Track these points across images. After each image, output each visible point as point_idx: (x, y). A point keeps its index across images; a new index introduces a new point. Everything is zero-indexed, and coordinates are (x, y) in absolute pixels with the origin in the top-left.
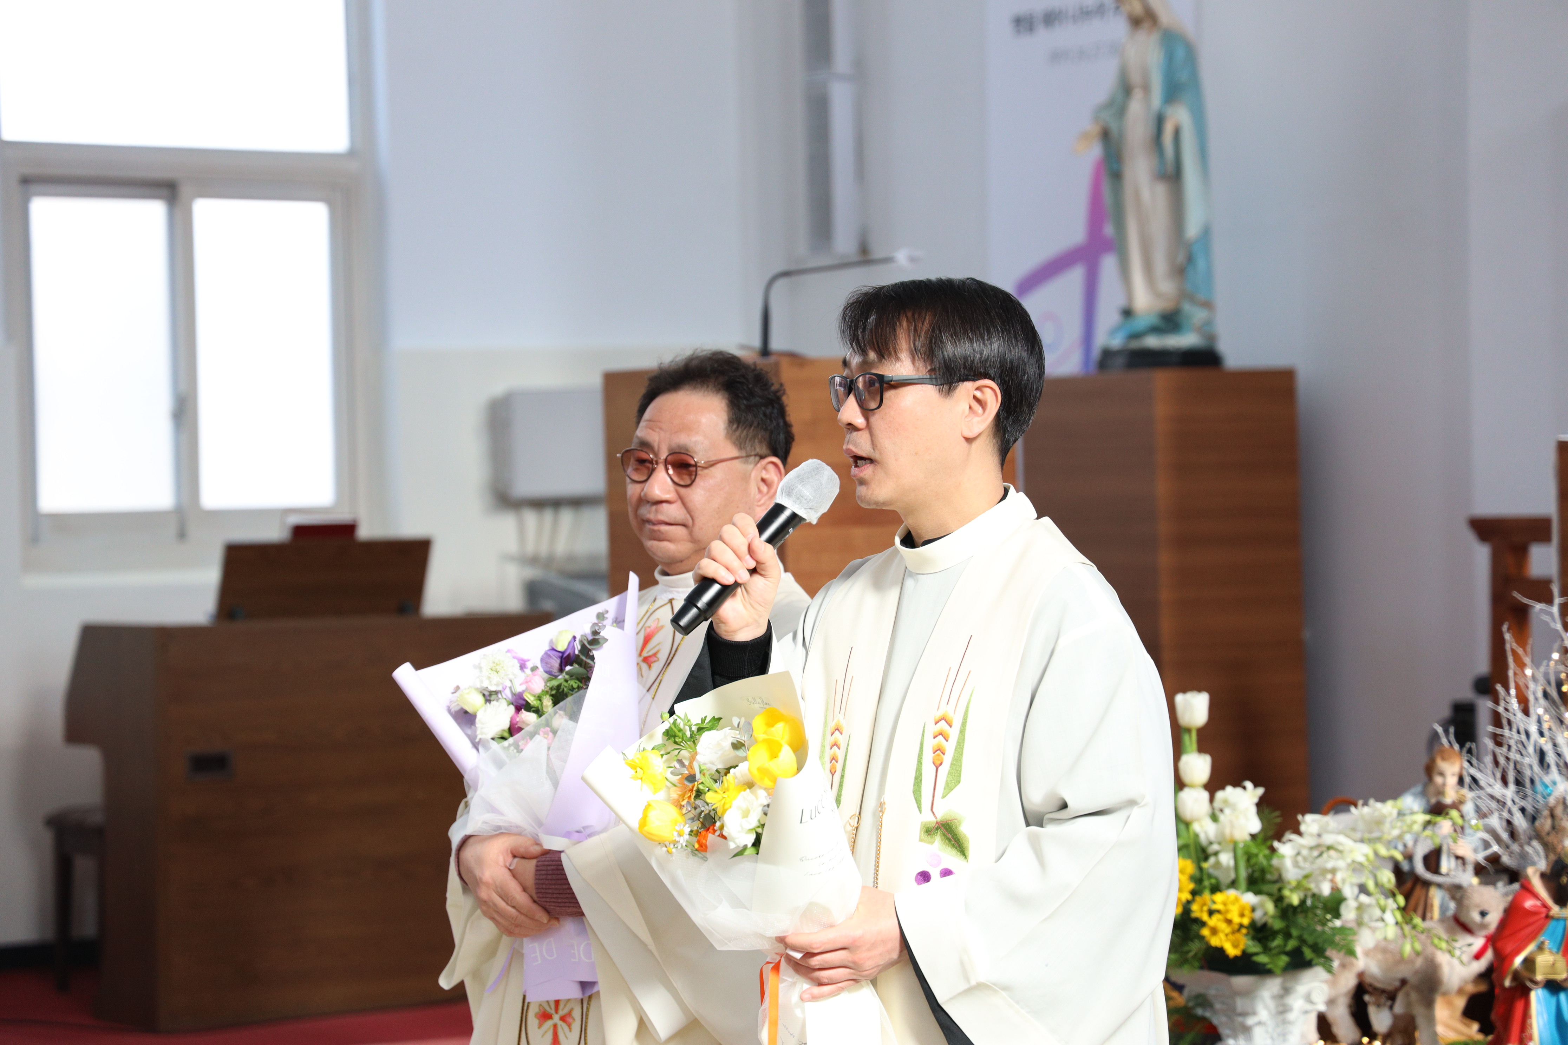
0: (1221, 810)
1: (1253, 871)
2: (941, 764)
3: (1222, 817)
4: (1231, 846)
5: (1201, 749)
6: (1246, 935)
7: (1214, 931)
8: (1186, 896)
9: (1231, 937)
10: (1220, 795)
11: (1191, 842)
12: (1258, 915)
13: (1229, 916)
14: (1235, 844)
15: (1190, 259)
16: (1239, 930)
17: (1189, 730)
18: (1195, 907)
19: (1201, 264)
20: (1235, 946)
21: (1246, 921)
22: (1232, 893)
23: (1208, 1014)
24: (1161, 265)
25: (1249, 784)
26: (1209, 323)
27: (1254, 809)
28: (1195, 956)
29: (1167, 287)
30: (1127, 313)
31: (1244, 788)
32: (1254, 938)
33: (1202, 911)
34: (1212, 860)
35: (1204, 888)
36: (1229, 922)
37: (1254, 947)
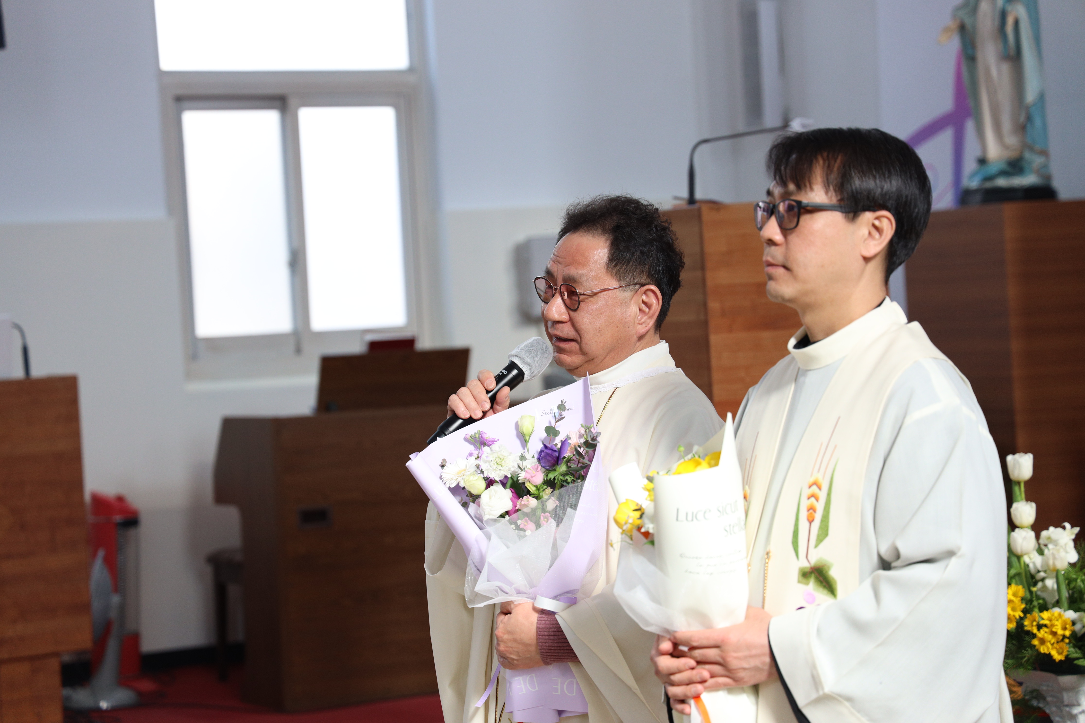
0: (1046, 545)
1: (1073, 593)
2: (813, 520)
3: (1046, 551)
4: (1055, 574)
5: (1028, 499)
6: (1069, 643)
7: (1043, 641)
8: (1019, 614)
9: (1055, 645)
10: (1044, 534)
11: (1022, 571)
12: (1078, 627)
13: (1054, 630)
14: (1057, 571)
15: (1029, 118)
16: (1062, 640)
17: (1019, 483)
18: (1026, 623)
19: (1038, 122)
20: (1060, 653)
21: (1068, 633)
22: (1057, 611)
23: (1041, 705)
24: (1007, 125)
25: (1067, 525)
26: (1045, 166)
27: (1072, 544)
28: (1027, 661)
29: (1012, 140)
30: (982, 161)
31: (1064, 528)
32: (1075, 646)
33: (1032, 626)
34: (1040, 585)
35: (1034, 607)
36: (1054, 634)
37: (1075, 653)
